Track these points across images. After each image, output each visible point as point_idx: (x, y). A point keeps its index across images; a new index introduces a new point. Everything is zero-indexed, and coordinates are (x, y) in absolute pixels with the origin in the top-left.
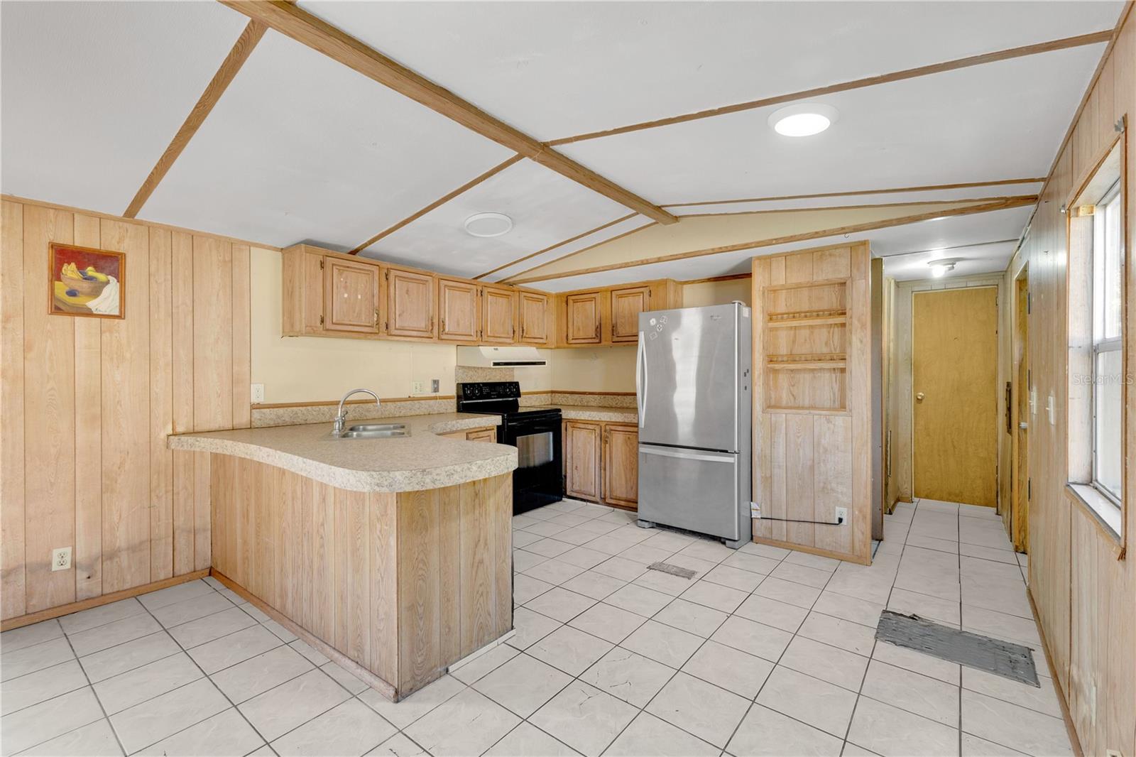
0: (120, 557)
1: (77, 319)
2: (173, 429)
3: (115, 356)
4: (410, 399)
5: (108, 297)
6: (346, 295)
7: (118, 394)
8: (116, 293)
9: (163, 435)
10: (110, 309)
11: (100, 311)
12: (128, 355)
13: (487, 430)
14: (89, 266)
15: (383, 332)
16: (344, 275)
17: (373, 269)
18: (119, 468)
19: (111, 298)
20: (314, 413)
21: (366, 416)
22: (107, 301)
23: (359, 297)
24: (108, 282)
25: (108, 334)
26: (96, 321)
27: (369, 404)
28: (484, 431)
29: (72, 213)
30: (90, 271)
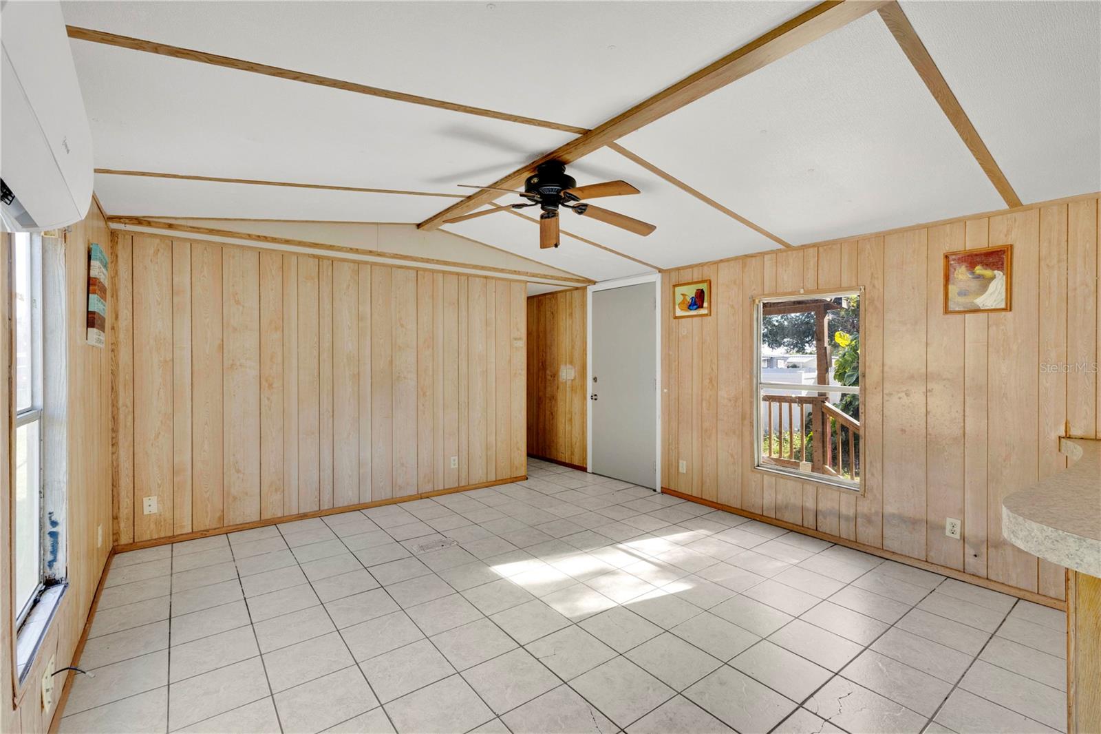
0: (1004, 550)
1: (967, 316)
2: (1066, 432)
3: (1002, 349)
5: (994, 292)
7: (1003, 386)
8: (1002, 285)
9: (1054, 436)
10: (997, 302)
11: (987, 306)
12: (1014, 347)
14: (976, 265)
18: (1005, 461)
19: (997, 292)
22: (994, 295)
24: (993, 278)
25: (994, 328)
26: (983, 316)
29: (963, 221)
30: (979, 270)
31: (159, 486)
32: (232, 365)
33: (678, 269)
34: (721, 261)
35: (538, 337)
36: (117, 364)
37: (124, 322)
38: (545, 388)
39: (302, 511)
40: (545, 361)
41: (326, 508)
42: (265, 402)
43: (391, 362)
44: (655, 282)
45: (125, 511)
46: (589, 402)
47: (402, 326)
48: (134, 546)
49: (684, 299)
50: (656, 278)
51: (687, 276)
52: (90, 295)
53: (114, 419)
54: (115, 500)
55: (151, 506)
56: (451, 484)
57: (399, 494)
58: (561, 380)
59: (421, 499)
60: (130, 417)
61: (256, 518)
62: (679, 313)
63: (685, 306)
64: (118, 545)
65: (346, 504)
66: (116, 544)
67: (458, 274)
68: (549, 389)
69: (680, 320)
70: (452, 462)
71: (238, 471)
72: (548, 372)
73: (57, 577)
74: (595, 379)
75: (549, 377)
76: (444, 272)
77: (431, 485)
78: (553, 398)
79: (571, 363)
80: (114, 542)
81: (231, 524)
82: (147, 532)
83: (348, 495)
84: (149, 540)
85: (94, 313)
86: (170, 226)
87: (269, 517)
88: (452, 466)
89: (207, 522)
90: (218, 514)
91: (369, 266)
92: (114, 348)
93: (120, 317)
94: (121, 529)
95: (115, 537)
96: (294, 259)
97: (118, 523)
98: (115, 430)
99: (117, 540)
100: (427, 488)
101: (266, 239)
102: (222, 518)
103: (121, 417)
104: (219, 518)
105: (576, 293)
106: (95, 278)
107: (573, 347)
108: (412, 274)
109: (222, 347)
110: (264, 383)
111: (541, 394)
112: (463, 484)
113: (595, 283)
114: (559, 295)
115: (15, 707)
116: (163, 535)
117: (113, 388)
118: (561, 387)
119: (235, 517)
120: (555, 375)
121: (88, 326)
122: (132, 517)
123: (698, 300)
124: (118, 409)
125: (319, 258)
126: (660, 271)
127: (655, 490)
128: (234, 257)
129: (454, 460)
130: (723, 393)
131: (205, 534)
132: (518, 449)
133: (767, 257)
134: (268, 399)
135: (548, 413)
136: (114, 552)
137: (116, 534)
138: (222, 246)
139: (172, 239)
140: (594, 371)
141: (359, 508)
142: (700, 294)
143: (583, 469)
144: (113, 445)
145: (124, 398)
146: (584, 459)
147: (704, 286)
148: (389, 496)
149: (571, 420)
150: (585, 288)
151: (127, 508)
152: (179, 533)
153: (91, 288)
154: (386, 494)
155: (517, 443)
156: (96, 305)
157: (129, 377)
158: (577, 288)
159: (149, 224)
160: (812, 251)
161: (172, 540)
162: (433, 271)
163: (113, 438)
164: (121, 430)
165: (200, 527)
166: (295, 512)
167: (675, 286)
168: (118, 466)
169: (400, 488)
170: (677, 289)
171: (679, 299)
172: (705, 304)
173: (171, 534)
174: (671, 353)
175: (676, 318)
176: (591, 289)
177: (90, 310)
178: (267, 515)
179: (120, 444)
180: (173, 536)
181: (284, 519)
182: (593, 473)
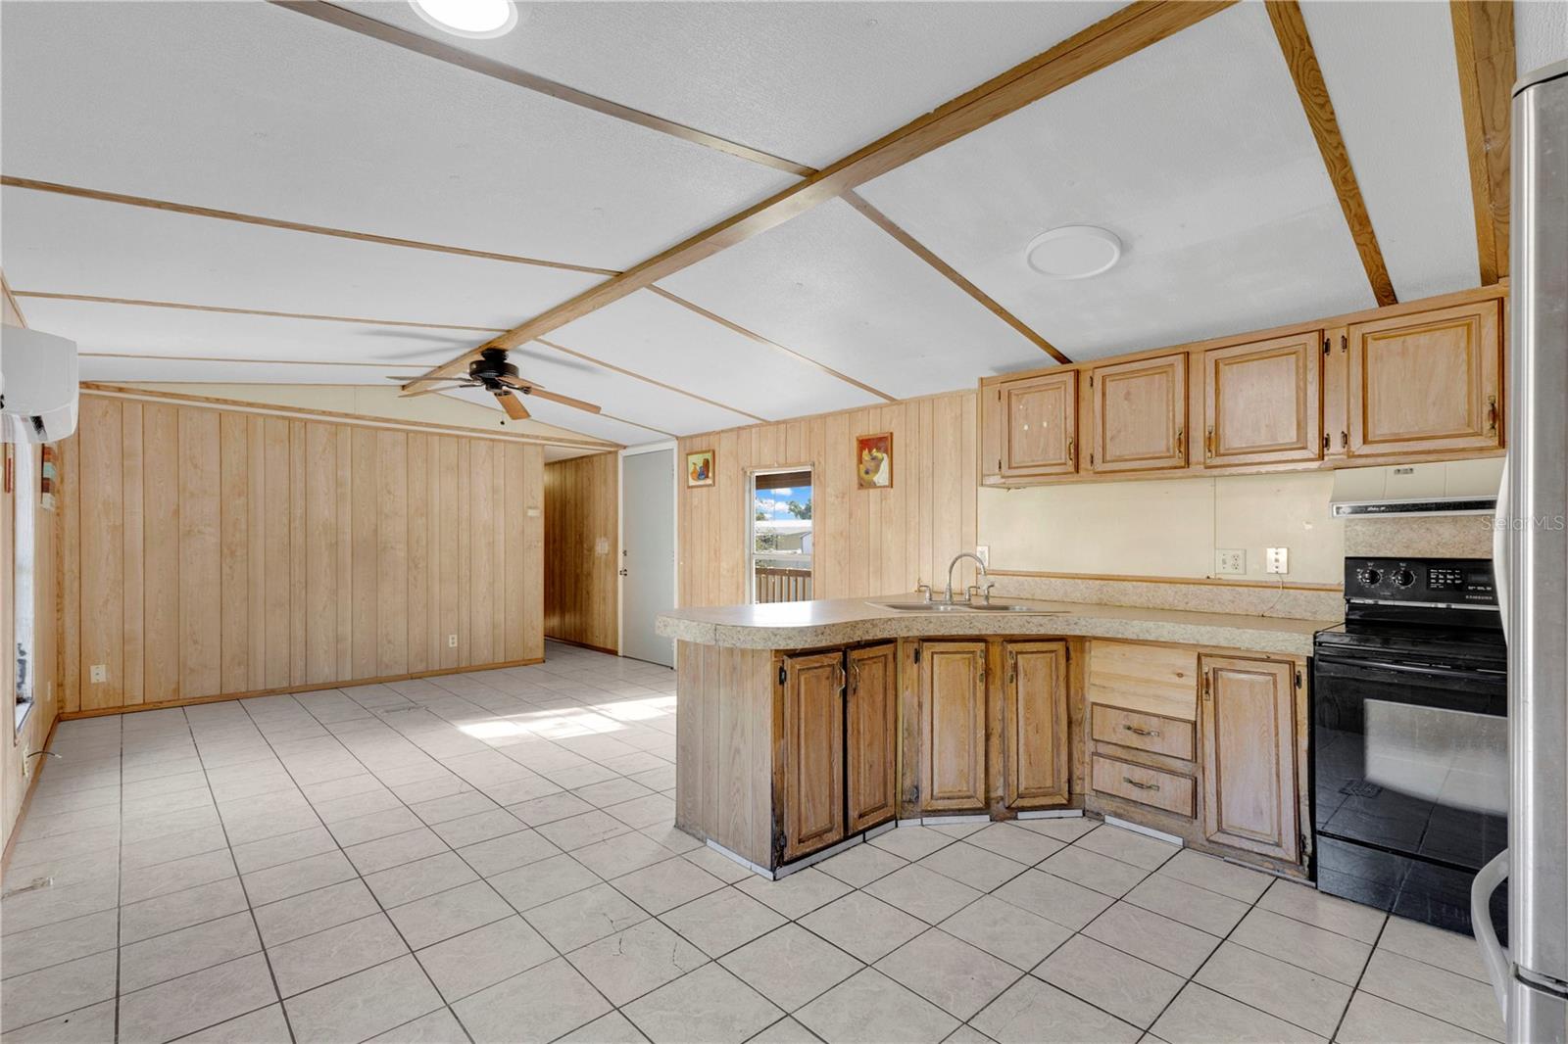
1: (870, 491)
3: (888, 519)
4: (1208, 581)
6: (1026, 428)
8: (888, 466)
10: (885, 480)
11: (880, 483)
12: (894, 519)
13: (1268, 660)
14: (873, 448)
15: (1086, 470)
16: (1024, 401)
17: (1065, 379)
19: (884, 473)
20: (1043, 586)
21: (1120, 601)
22: (882, 475)
23: (1045, 424)
24: (883, 459)
26: (878, 492)
27: (1125, 583)
28: (1262, 660)
30: (875, 454)
31: (108, 655)
32: (189, 531)
33: (691, 437)
34: (722, 431)
35: (576, 505)
36: (63, 529)
37: (69, 486)
38: (582, 565)
39: (269, 687)
40: (583, 533)
41: (297, 684)
42: (226, 569)
43: (376, 531)
44: (672, 450)
45: (71, 678)
46: (620, 578)
47: (389, 492)
48: (80, 714)
49: (695, 468)
50: (673, 445)
51: (698, 444)
52: (45, 463)
53: (59, 584)
54: (60, 667)
55: (99, 674)
56: (451, 664)
57: (385, 674)
58: (596, 553)
59: (412, 678)
60: (76, 584)
61: (215, 691)
62: (692, 483)
63: (695, 476)
64: (63, 713)
65: (321, 681)
66: (61, 711)
67: (458, 436)
68: (585, 566)
69: (694, 490)
70: (450, 641)
71: (195, 642)
72: (585, 546)
73: (25, 696)
74: (625, 553)
75: (585, 552)
76: (440, 435)
77: (424, 664)
78: (589, 575)
79: (605, 535)
80: (59, 709)
81: (188, 696)
82: (96, 701)
83: (324, 672)
84: (97, 710)
85: (48, 479)
86: (121, 390)
87: (232, 692)
88: (451, 646)
89: (161, 693)
90: (173, 686)
91: (349, 428)
92: (59, 513)
93: (65, 480)
94: (67, 697)
95: (60, 704)
96: (260, 421)
97: (64, 690)
98: (60, 596)
99: (62, 708)
100: (421, 667)
101: (225, 402)
102: (177, 690)
103: (67, 583)
104: (174, 690)
105: (609, 456)
106: (49, 448)
107: (607, 518)
108: (401, 437)
109: (177, 513)
110: (225, 550)
111: (579, 571)
112: (463, 665)
113: (625, 447)
114: (595, 459)
115: (15, 745)
116: (111, 705)
117: (58, 553)
118: (597, 562)
119: (190, 691)
120: (591, 549)
121: (42, 491)
122: (78, 685)
123: (705, 471)
124: (63, 574)
125: (289, 419)
126: (677, 438)
127: (672, 668)
128: (191, 419)
129: (453, 638)
130: (724, 565)
131: (158, 706)
132: (533, 629)
133: (754, 430)
134: (231, 567)
135: (584, 592)
136: (59, 719)
137: (61, 702)
138: (178, 408)
139: (122, 401)
140: (625, 544)
141: (337, 686)
142: (706, 463)
143: (614, 653)
144: (58, 611)
145: (70, 563)
146: (616, 642)
147: (709, 456)
148: (373, 675)
149: (604, 599)
150: (616, 453)
151: (72, 675)
152: (130, 703)
153: (45, 456)
154: (370, 672)
155: (532, 622)
156: (50, 471)
157: (75, 542)
158: (610, 452)
159: (98, 387)
160: (783, 426)
161: (122, 711)
162: (427, 433)
163: (58, 604)
164: (66, 596)
165: (152, 698)
166: (261, 687)
167: (688, 455)
168: (63, 632)
169: (387, 666)
170: (690, 457)
171: (691, 468)
172: (710, 475)
173: (120, 704)
174: (686, 524)
175: (689, 487)
176: (622, 453)
177: (45, 476)
178: (230, 689)
179: (66, 611)
180: (123, 707)
181: (249, 694)
182: (624, 657)
